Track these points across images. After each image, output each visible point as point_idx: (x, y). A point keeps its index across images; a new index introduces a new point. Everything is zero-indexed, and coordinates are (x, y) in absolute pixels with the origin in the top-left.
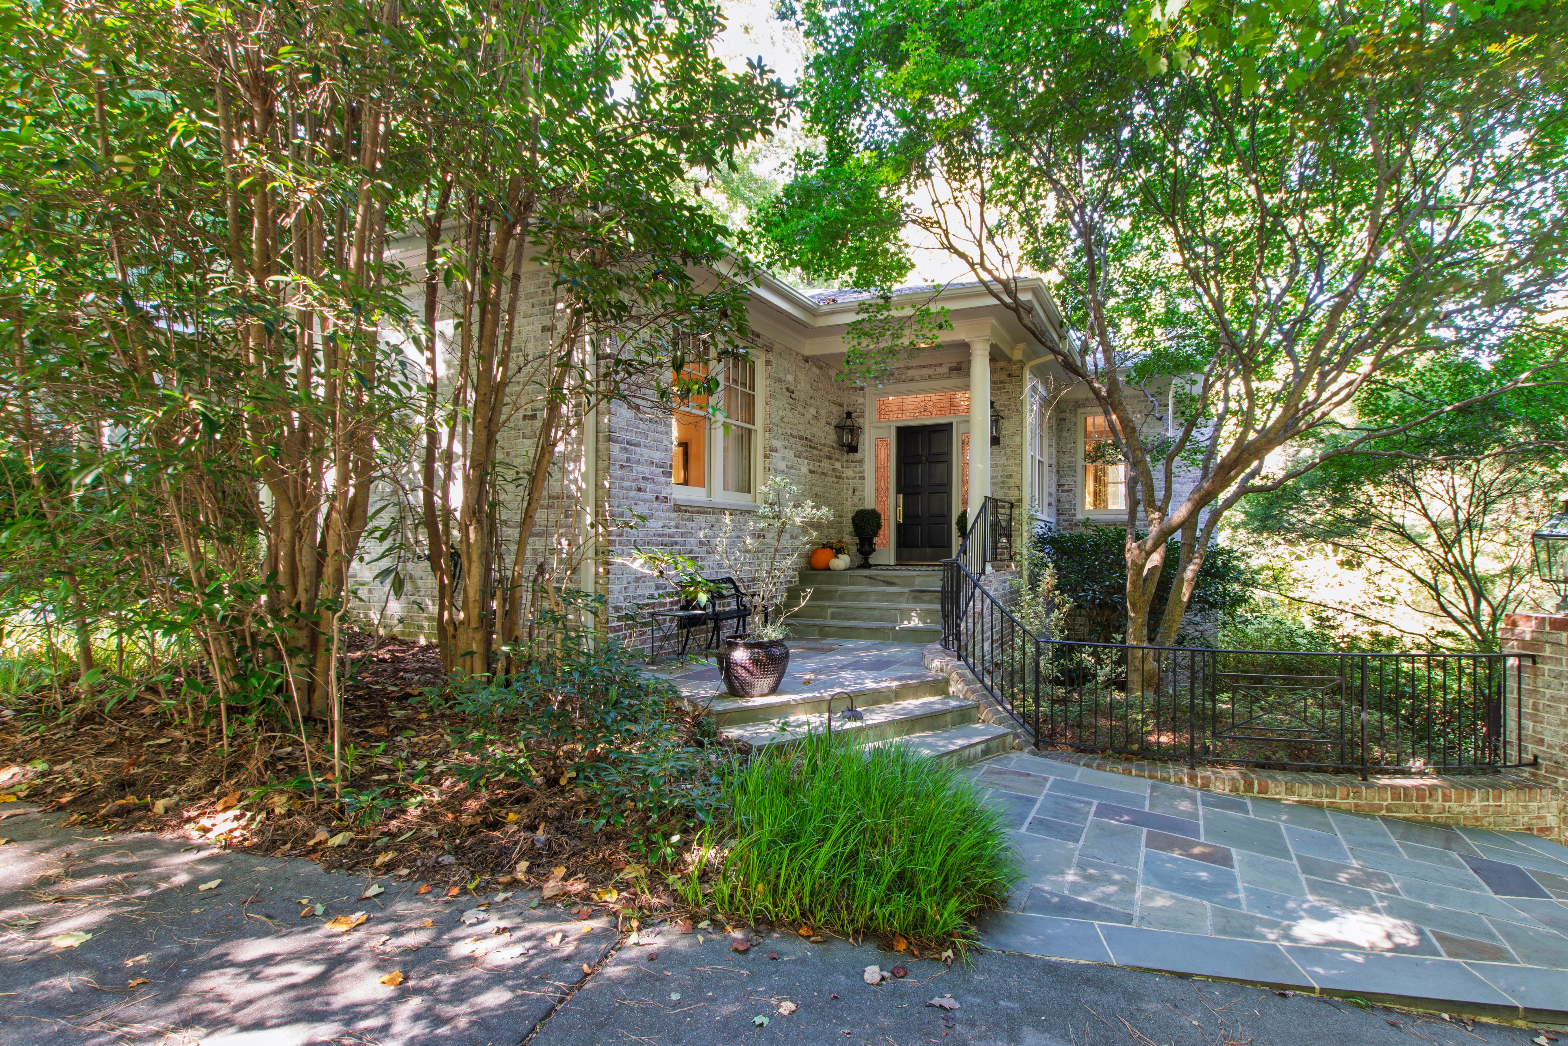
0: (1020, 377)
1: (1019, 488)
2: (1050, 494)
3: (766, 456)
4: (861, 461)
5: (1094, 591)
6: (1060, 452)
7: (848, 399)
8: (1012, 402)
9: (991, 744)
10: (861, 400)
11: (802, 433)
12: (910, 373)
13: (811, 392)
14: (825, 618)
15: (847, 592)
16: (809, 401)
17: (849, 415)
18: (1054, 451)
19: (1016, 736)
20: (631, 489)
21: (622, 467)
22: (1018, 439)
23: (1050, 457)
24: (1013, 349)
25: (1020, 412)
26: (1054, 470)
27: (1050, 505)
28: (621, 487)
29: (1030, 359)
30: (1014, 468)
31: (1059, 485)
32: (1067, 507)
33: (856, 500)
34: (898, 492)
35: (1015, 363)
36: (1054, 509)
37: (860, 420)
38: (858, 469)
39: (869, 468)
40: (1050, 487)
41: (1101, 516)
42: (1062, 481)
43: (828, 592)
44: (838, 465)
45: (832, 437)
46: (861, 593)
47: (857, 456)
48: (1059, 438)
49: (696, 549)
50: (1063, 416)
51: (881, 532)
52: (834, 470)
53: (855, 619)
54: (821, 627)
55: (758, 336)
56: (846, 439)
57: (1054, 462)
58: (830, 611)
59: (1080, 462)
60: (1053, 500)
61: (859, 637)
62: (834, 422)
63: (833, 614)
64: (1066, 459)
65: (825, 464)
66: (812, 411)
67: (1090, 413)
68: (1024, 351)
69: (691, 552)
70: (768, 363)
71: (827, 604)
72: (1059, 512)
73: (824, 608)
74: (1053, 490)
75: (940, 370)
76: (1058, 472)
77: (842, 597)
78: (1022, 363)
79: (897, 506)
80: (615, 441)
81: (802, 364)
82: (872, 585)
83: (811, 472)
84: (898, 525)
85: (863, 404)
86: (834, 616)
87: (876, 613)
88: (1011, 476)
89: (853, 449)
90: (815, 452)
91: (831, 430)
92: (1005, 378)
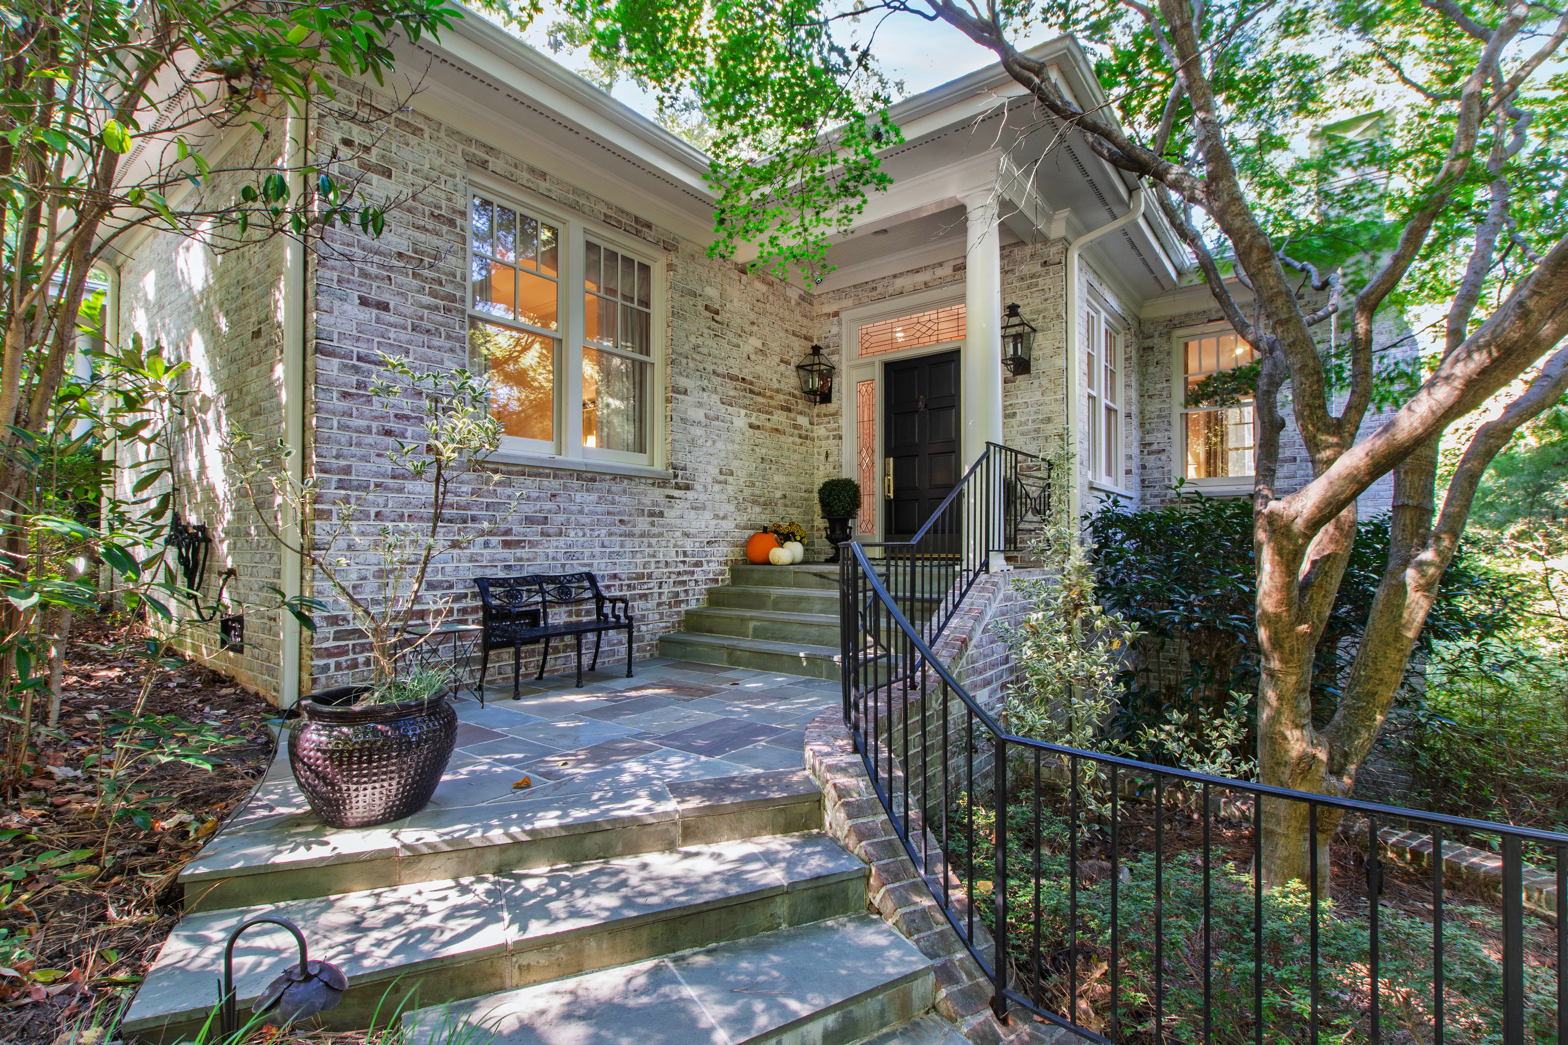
0: (1063, 264)
1: (1063, 436)
2: (1129, 457)
3: (668, 400)
4: (835, 414)
5: (1189, 606)
6: (1145, 395)
7: (819, 332)
8: (1049, 305)
9: (857, 1011)
10: (835, 330)
11: (735, 372)
12: (899, 283)
13: (752, 316)
14: (745, 635)
15: (783, 597)
16: (748, 328)
17: (816, 350)
18: (1134, 395)
19: (946, 975)
20: (369, 430)
21: (345, 395)
22: (1060, 362)
23: (1128, 403)
24: (1050, 219)
25: (1062, 318)
26: (1135, 422)
27: (1128, 472)
28: (347, 428)
29: (1079, 235)
30: (1055, 407)
31: (1144, 445)
32: (1156, 475)
33: (830, 468)
34: (887, 455)
35: (1054, 242)
36: (1135, 479)
37: (834, 358)
38: (832, 425)
39: (847, 423)
40: (1128, 446)
41: (1214, 487)
42: (1148, 439)
43: (758, 596)
44: (802, 421)
45: (791, 381)
46: (801, 599)
47: (831, 407)
48: (1143, 376)
49: (516, 528)
50: (1148, 343)
51: (860, 512)
52: (795, 426)
53: (784, 639)
54: (731, 651)
55: (649, 226)
56: (816, 383)
57: (1134, 410)
58: (752, 624)
59: (1178, 410)
60: (1134, 465)
61: (780, 669)
62: (795, 361)
63: (755, 629)
64: (1154, 407)
65: (779, 418)
66: (755, 342)
67: (1193, 336)
68: (1068, 222)
69: (508, 532)
70: (670, 267)
71: (748, 613)
72: (1144, 484)
73: (743, 620)
74: (1135, 451)
75: (940, 272)
76: (1142, 425)
77: (778, 604)
78: (1066, 243)
79: (886, 474)
80: (331, 354)
81: (735, 275)
82: (823, 587)
83: (751, 426)
84: (888, 502)
85: (838, 335)
86: (758, 634)
87: (814, 631)
88: (1049, 420)
89: (826, 397)
90: (760, 399)
91: (791, 371)
92: (1038, 268)
